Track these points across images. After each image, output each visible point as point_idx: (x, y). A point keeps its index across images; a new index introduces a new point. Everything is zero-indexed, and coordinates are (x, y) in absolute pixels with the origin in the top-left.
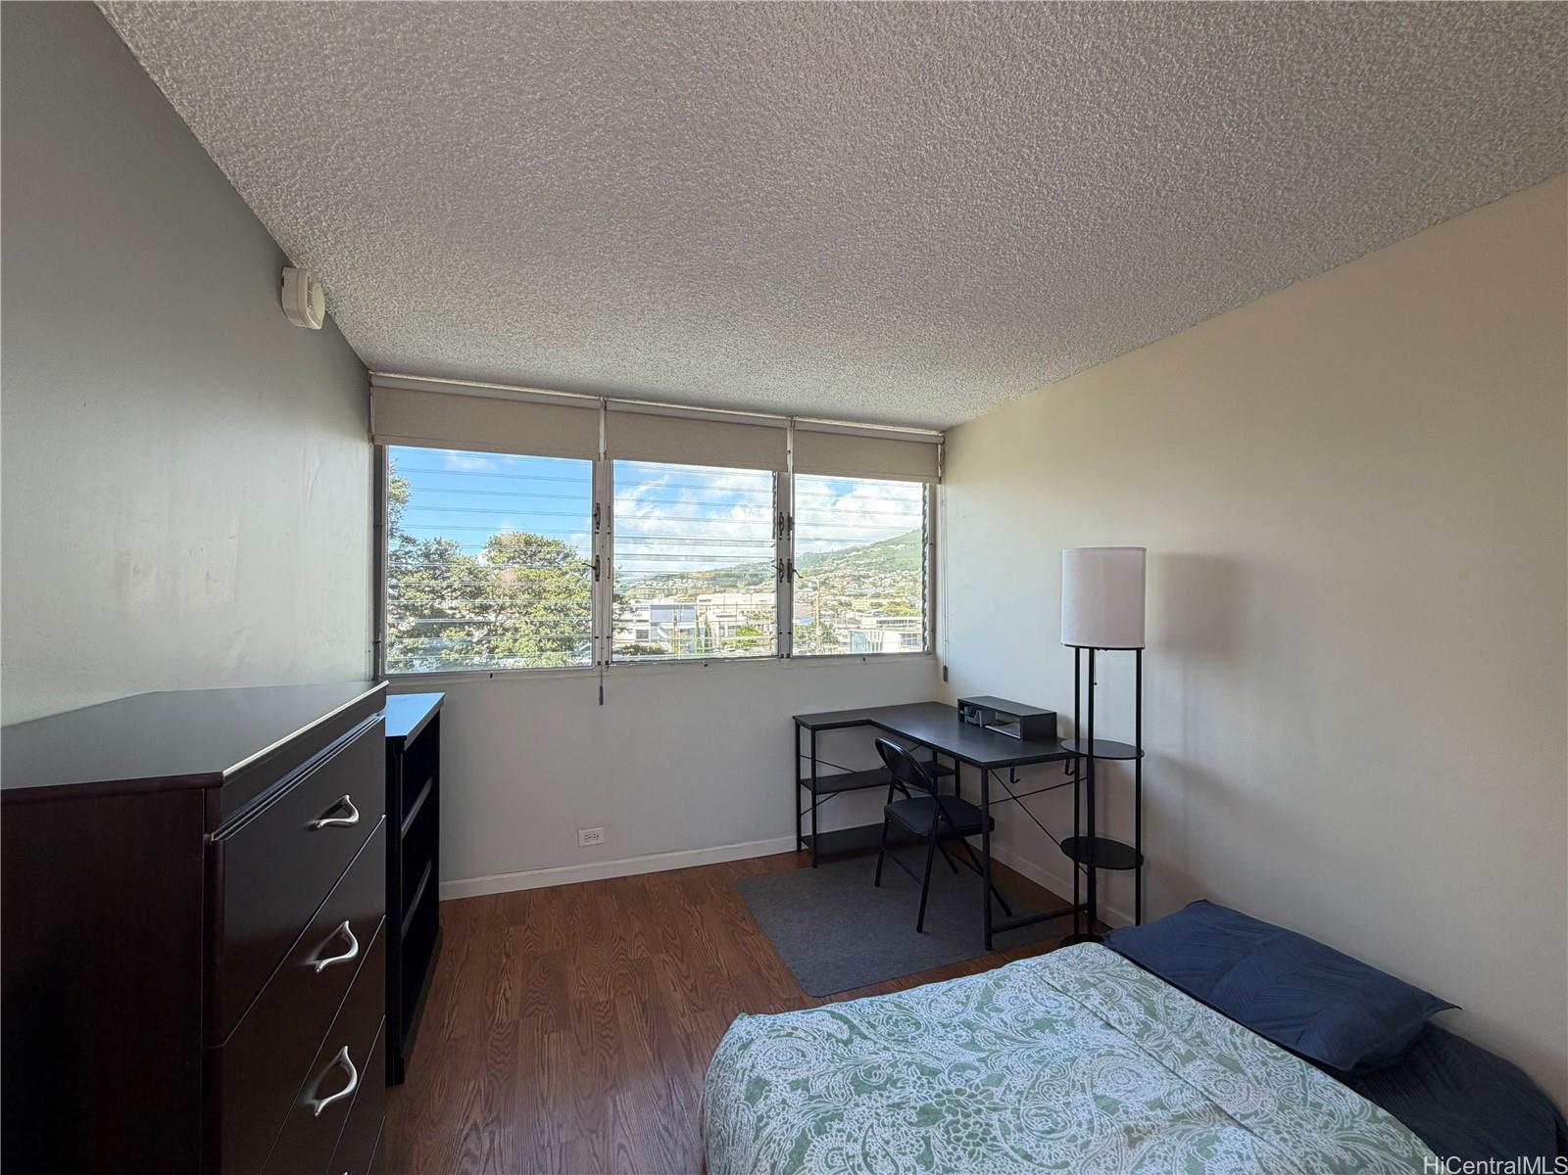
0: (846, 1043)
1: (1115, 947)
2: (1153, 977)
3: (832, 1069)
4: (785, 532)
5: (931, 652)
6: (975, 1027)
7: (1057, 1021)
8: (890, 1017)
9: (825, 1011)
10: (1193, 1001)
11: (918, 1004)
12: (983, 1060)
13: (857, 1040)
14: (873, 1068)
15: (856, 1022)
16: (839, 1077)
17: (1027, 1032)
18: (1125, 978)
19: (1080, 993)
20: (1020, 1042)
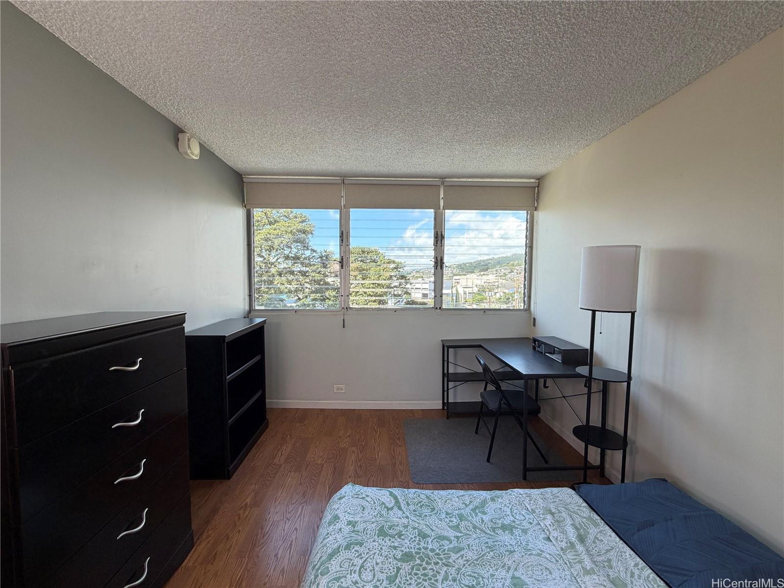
0: (388, 509)
1: (581, 495)
2: (598, 518)
3: (373, 520)
4: (439, 242)
5: (528, 310)
6: (463, 519)
7: (518, 528)
8: (420, 502)
9: (388, 490)
10: (618, 539)
11: (440, 499)
12: (458, 538)
13: (396, 509)
14: (394, 525)
15: (401, 501)
16: (373, 525)
17: (494, 529)
18: (579, 515)
19: (541, 516)
20: (486, 533)
